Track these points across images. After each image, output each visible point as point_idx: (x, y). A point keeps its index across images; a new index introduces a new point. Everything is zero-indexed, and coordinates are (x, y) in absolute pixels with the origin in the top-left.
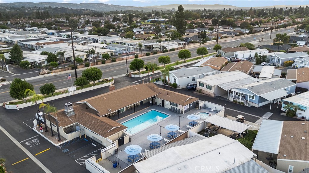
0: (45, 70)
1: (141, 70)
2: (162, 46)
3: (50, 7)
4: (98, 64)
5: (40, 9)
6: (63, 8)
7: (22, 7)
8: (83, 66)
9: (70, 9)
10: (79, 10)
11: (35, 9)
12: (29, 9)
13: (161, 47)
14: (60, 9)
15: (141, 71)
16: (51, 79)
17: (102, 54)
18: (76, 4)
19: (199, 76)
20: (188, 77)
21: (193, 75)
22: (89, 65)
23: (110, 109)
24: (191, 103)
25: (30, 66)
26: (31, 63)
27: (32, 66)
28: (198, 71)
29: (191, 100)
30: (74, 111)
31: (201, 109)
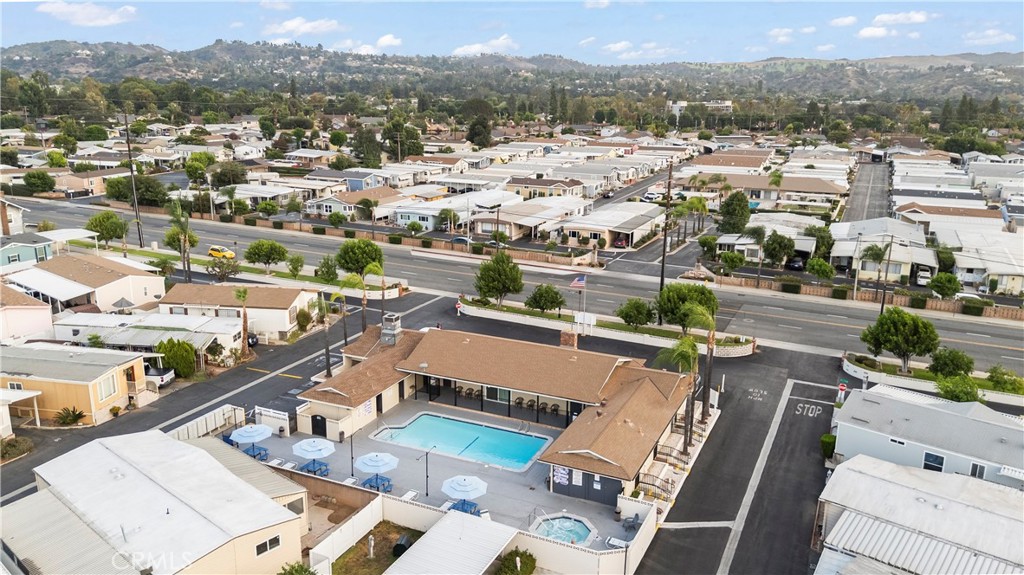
0: (703, 269)
4: (891, 303)
15: (913, 364)
17: (991, 278)
19: (975, 467)
20: (898, 439)
21: (932, 444)
22: (849, 293)
23: (425, 365)
24: (597, 478)
25: (718, 252)
26: (725, 245)
27: (720, 256)
28: (1000, 445)
29: (596, 463)
30: (394, 335)
31: (618, 520)
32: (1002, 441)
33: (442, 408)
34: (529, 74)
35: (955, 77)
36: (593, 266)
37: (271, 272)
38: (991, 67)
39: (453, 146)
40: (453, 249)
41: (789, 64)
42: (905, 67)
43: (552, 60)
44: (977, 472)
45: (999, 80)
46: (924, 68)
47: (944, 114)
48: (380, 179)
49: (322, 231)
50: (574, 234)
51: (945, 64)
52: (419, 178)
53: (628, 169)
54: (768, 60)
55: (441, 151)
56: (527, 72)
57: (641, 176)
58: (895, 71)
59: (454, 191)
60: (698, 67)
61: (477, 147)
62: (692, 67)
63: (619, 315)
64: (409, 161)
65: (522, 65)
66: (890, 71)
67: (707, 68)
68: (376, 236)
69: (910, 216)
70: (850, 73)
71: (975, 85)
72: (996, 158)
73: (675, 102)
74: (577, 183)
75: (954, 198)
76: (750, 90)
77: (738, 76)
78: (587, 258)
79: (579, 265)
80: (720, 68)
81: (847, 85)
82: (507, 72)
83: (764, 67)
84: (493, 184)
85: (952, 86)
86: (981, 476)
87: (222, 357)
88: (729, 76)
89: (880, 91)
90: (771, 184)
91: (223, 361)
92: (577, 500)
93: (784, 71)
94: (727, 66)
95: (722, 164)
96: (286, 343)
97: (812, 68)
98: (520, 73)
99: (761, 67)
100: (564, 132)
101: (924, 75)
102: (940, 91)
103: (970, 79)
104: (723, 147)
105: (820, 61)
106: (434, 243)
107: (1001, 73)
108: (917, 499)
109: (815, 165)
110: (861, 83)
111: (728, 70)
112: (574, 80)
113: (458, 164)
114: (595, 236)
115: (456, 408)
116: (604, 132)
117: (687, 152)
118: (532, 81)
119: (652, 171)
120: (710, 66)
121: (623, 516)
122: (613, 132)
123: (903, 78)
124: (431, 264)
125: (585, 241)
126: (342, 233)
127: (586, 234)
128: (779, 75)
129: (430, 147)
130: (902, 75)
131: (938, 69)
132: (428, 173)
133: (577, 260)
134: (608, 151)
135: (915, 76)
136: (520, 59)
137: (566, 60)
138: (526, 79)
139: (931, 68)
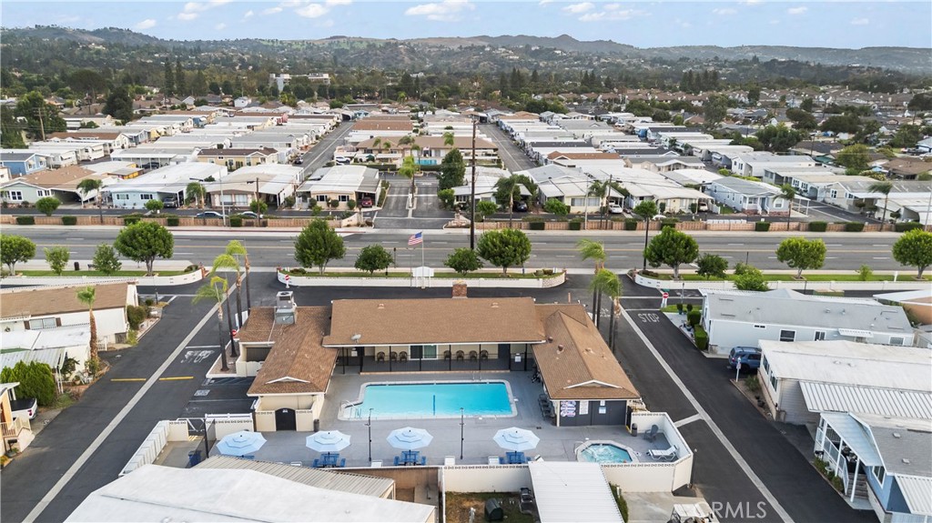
0: (462, 218)
1: (684, 270)
2: (906, 209)
3: (755, 59)
4: (612, 228)
5: (727, 64)
6: (793, 61)
7: (681, 59)
8: (563, 225)
9: (812, 64)
10: (841, 70)
11: (713, 65)
12: (697, 63)
13: (903, 209)
14: (781, 66)
15: (680, 271)
16: (449, 241)
17: (659, 202)
18: (846, 51)
19: (818, 334)
20: (760, 324)
21: (786, 323)
22: (582, 225)
23: (358, 336)
24: (603, 403)
25: (456, 203)
26: (461, 196)
27: (459, 205)
28: (828, 315)
29: (601, 390)
30: (292, 314)
31: (634, 434)
32: (827, 312)
33: (377, 376)
34: (100, 47)
35: (479, 55)
36: (362, 226)
37: (17, 273)
38: (503, 47)
39: (94, 120)
40: (205, 224)
41: (350, 41)
42: (442, 47)
43: (120, 33)
44: (819, 336)
45: (511, 57)
46: (455, 47)
47: (501, 83)
48: (43, 159)
49: (30, 221)
50: (322, 198)
51: (470, 44)
52: (84, 156)
53: (302, 136)
54: (331, 38)
55: (83, 126)
56: (98, 45)
57: (311, 142)
58: (436, 49)
59: (146, 167)
60: (271, 44)
61: (119, 121)
62: (265, 43)
63: (447, 265)
64: (56, 139)
65: (87, 38)
66: (432, 50)
67: (279, 44)
68: (105, 220)
69: (559, 161)
70: (402, 51)
71: (496, 61)
72: (563, 116)
73: (277, 75)
74: (272, 151)
75: (573, 146)
76: (327, 64)
77: (309, 52)
78: (354, 219)
79: (348, 226)
80: (291, 45)
81: (402, 61)
82: (75, 44)
83: (330, 44)
84: (180, 157)
85: (479, 62)
86: (822, 338)
87: (74, 374)
88: (301, 52)
89: (428, 66)
90: (446, 143)
91: (78, 378)
92: (585, 427)
93: (348, 48)
94: (296, 42)
95: (379, 129)
96: (127, 346)
97: (372, 45)
98: (90, 46)
99: (327, 44)
100: (198, 104)
101: (457, 53)
102: (472, 67)
103: (491, 57)
104: (360, 114)
105: (376, 40)
106: (181, 220)
107: (510, 52)
108: (835, 362)
109: (454, 127)
110: (412, 59)
111: (299, 47)
112: (153, 54)
113: (118, 138)
114: (344, 198)
115: (392, 373)
116: (238, 103)
117: (335, 119)
118: (106, 55)
119: (317, 138)
120: (281, 42)
121: (641, 429)
122: (246, 103)
123: (442, 55)
124: (195, 242)
125: (335, 204)
126: (59, 220)
127: (335, 198)
128: (344, 52)
129: (72, 123)
130: (440, 53)
131: (466, 48)
132: (90, 150)
133: (345, 222)
134: (266, 121)
135: (450, 54)
136: (83, 32)
137: (135, 34)
138: (98, 52)
139: (461, 47)
